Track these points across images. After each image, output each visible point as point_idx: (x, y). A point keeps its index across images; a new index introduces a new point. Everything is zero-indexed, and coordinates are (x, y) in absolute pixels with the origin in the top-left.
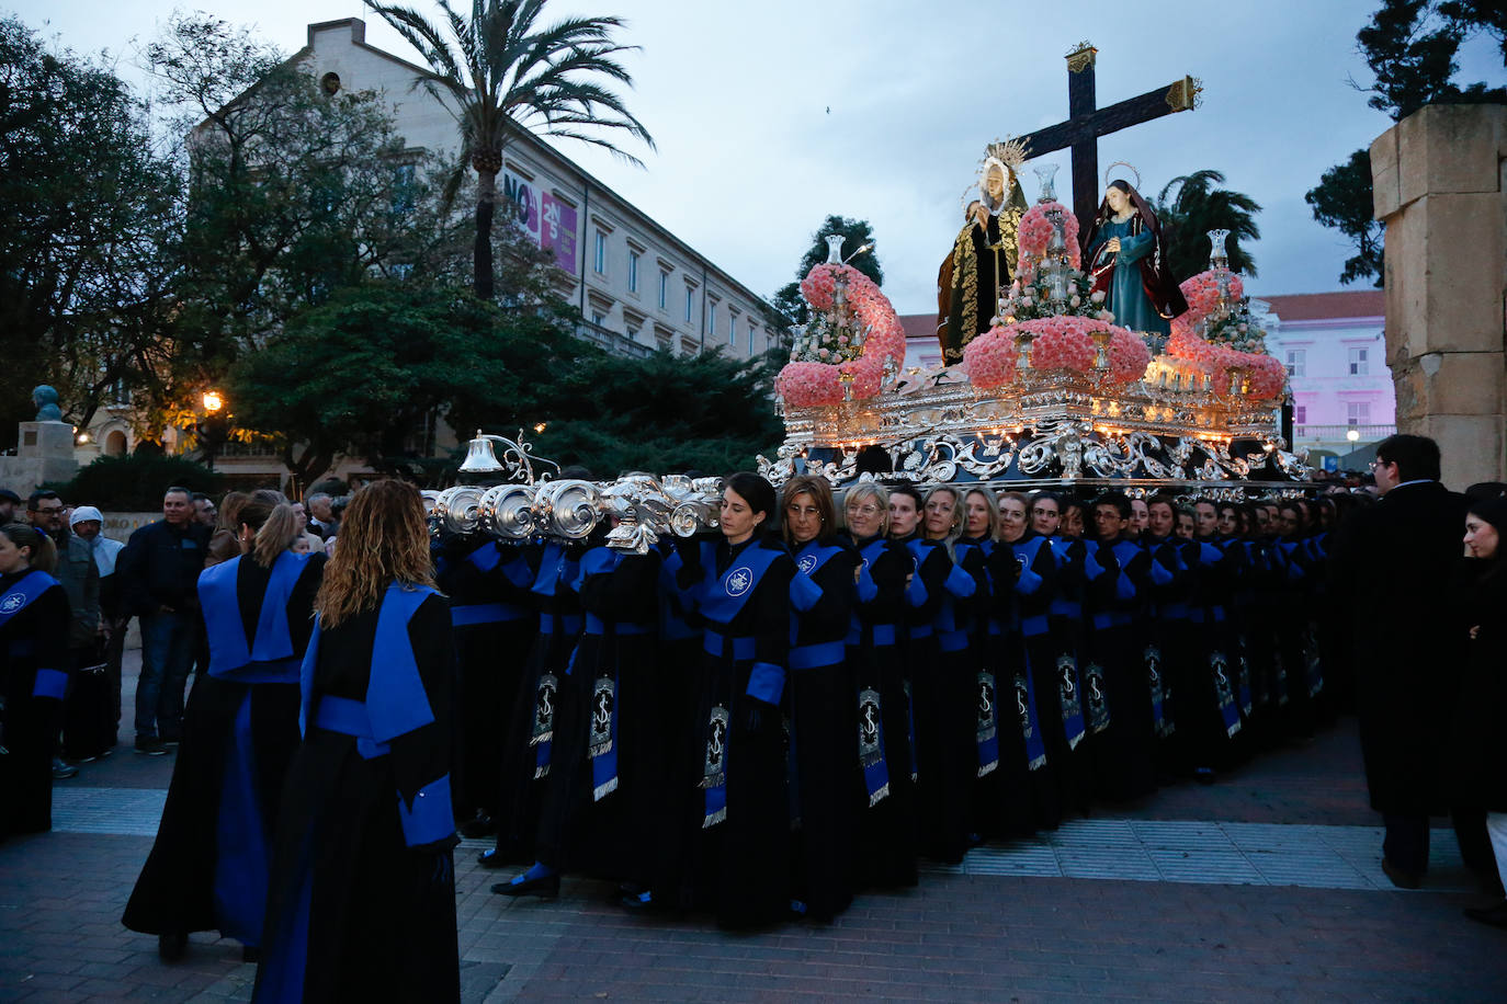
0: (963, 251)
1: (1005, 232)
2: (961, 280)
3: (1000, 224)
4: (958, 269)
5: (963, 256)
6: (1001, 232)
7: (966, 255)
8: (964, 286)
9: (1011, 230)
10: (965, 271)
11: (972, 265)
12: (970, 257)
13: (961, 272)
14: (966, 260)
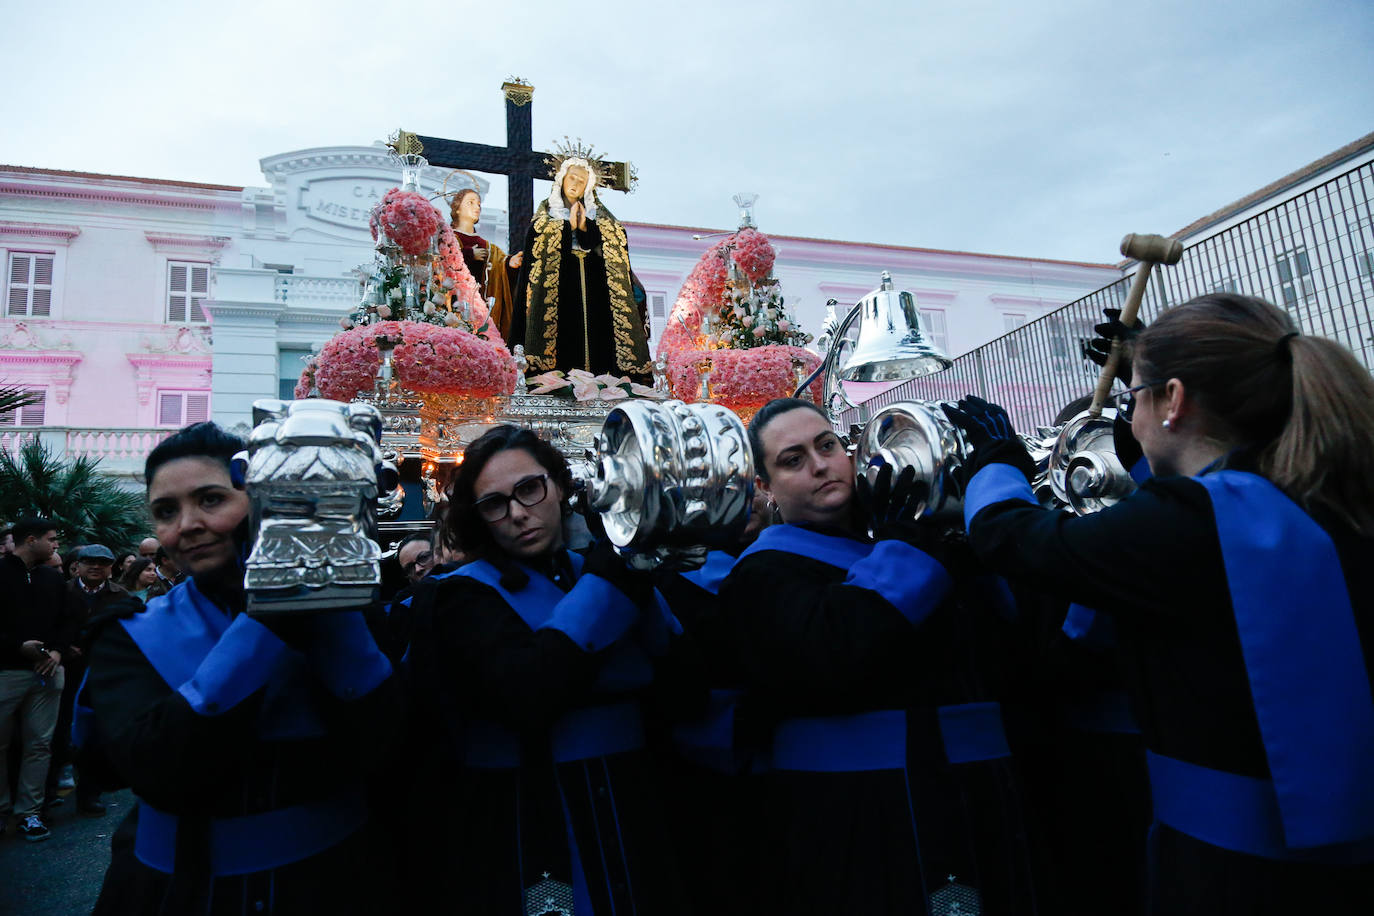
0: (546, 243)
1: (607, 240)
2: (543, 278)
3: (602, 230)
4: (539, 263)
5: (544, 251)
6: (603, 239)
7: (549, 250)
8: (546, 284)
9: (616, 242)
10: (547, 269)
11: (555, 262)
12: (553, 254)
13: (543, 267)
14: (549, 255)
